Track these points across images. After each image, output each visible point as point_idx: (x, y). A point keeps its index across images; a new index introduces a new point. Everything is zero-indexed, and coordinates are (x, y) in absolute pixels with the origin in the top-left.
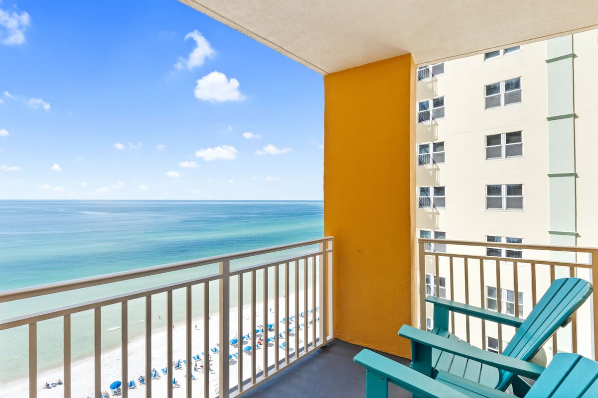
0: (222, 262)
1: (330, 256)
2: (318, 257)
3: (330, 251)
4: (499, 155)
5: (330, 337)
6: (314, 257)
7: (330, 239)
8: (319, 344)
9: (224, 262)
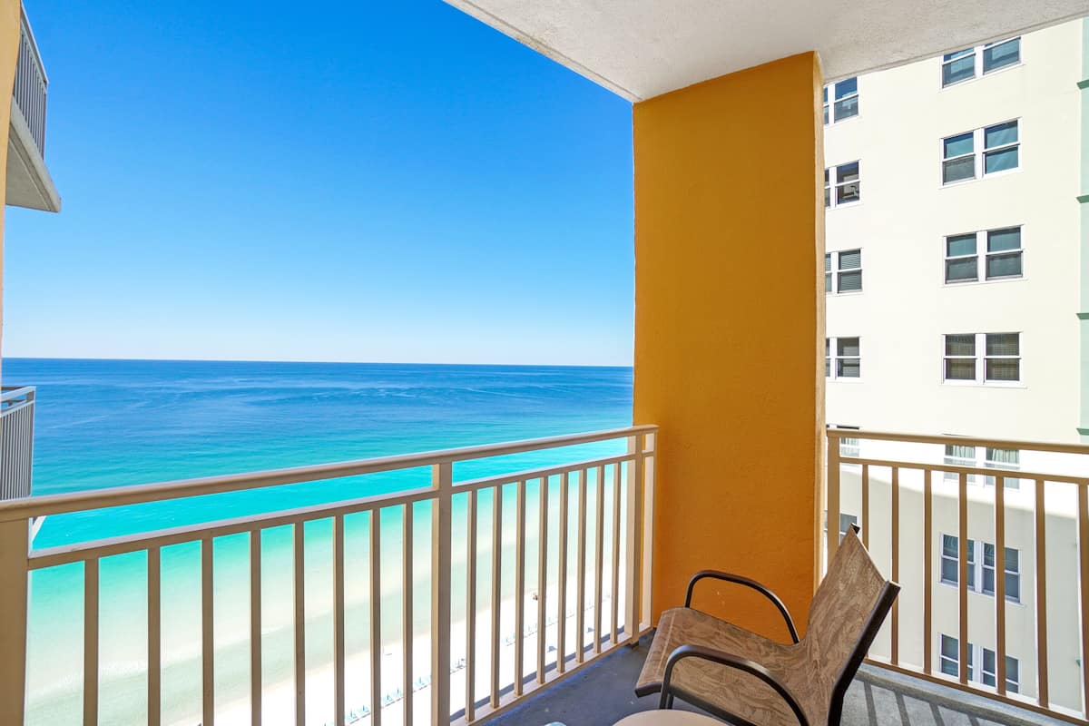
0: (438, 466)
1: (649, 463)
2: (624, 465)
3: (648, 454)
4: (973, 276)
5: (645, 625)
6: (617, 464)
7: (649, 430)
8: (622, 638)
9: (440, 464)
